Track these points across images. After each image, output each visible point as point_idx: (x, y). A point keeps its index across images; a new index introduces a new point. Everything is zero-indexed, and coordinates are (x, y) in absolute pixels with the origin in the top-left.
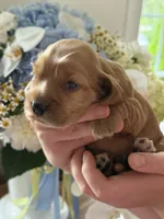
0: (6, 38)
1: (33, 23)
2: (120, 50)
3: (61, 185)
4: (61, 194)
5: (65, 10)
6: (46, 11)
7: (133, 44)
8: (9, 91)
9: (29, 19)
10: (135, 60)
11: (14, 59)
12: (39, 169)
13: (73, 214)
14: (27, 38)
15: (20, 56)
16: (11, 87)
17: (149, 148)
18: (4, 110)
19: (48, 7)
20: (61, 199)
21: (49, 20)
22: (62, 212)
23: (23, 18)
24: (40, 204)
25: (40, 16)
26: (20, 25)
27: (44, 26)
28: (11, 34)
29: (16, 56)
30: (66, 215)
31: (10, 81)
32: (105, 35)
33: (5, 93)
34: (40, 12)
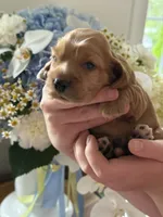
0: (16, 40)
1: (41, 27)
2: (126, 52)
3: (66, 184)
4: (66, 192)
5: (72, 14)
6: (54, 15)
7: (138, 46)
8: (18, 92)
9: (38, 22)
10: (140, 62)
11: (23, 60)
12: (46, 167)
13: (78, 212)
14: (36, 41)
15: (29, 58)
16: (20, 87)
17: (148, 134)
18: (13, 110)
19: (56, 11)
20: (66, 198)
21: (57, 23)
22: (67, 210)
23: (32, 21)
24: (45, 202)
25: (49, 19)
26: (29, 28)
27: (52, 30)
28: (20, 36)
29: (25, 57)
30: (71, 213)
31: (19, 82)
32: (112, 38)
33: (13, 93)
34: (48, 16)
